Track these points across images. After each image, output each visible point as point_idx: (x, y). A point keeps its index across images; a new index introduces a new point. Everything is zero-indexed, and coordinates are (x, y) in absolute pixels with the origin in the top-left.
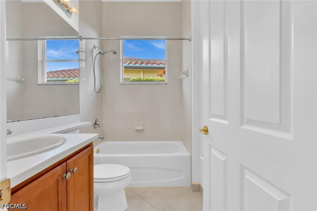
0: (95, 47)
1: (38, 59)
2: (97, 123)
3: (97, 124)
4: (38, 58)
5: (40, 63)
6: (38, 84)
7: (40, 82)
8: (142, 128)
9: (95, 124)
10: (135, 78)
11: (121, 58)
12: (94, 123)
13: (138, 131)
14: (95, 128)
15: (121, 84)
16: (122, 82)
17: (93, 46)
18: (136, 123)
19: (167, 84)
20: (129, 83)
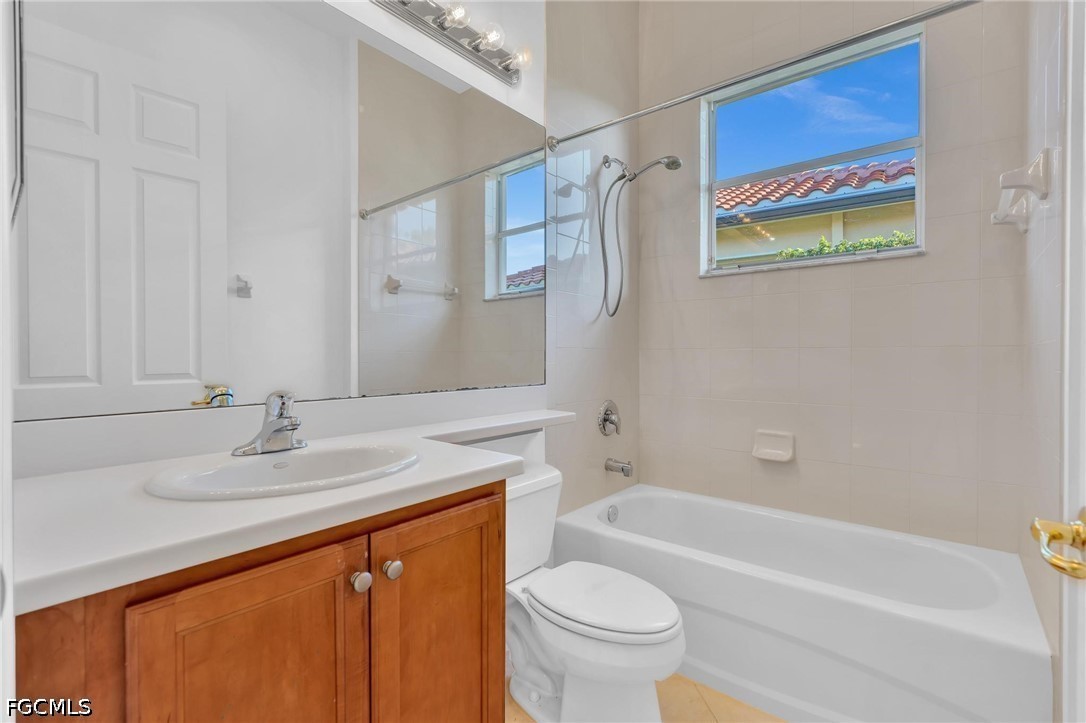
0: (606, 161)
1: (486, 234)
2: (613, 417)
3: (612, 423)
4: (486, 230)
5: (491, 242)
6: (485, 301)
7: (490, 292)
8: (784, 454)
9: (605, 420)
10: (800, 250)
11: (704, 181)
12: (602, 416)
13: (769, 464)
14: (606, 435)
15: (701, 278)
16: (708, 271)
17: (601, 160)
18: (760, 431)
19: (920, 254)
20: (737, 271)
